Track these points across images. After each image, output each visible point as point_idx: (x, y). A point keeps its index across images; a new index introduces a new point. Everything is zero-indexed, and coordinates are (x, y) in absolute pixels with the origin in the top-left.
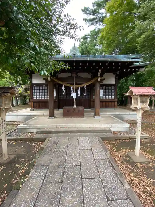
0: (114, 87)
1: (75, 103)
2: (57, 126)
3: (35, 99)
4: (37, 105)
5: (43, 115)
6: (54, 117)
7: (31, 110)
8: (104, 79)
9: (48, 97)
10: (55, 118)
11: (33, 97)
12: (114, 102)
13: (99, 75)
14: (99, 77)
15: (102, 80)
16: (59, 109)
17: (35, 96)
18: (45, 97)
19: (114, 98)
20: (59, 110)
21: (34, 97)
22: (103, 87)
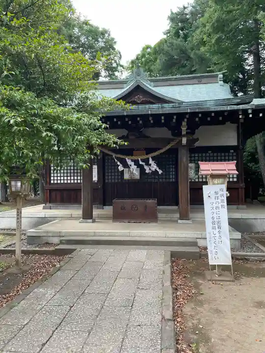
0: (235, 154)
2: (94, 232)
3: (54, 183)
4: (58, 197)
5: (71, 218)
6: (91, 220)
7: (44, 208)
8: (197, 140)
9: (80, 180)
10: (94, 221)
11: (50, 180)
12: (238, 189)
13: (184, 133)
14: (184, 136)
15: (191, 142)
16: (104, 205)
17: (54, 177)
18: (74, 180)
19: (235, 180)
20: (104, 207)
21: (52, 178)
22: (208, 154)
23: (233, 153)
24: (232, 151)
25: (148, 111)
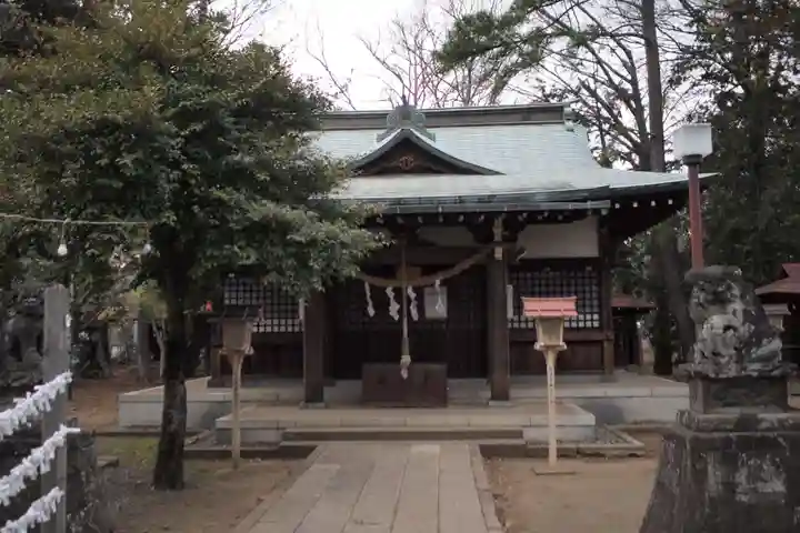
0: (594, 274)
1: (406, 347)
6: (322, 405)
7: (211, 385)
10: (327, 407)
12: (601, 342)
13: (498, 238)
14: (498, 244)
19: (596, 324)
20: (337, 381)
22: (543, 275)
23: (590, 272)
24: (589, 268)
25: (437, 207)
